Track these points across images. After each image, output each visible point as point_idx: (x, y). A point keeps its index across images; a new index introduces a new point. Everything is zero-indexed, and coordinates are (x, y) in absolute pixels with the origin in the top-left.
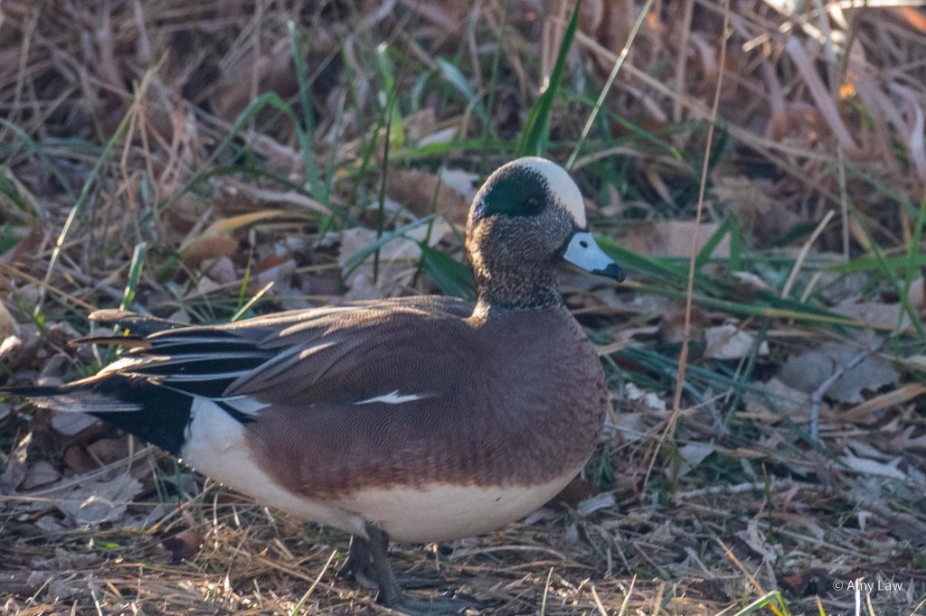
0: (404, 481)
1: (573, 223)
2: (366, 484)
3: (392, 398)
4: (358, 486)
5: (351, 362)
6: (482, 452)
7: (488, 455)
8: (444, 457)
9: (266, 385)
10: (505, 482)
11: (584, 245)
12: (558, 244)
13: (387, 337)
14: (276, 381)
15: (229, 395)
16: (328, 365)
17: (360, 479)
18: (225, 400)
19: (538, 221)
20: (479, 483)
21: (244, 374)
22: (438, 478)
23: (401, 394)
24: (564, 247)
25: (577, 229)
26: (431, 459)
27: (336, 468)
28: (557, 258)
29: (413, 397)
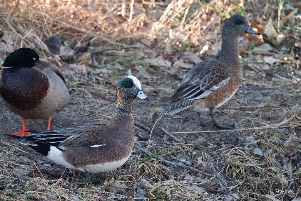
0: (99, 163)
1: (139, 89)
2: (90, 164)
3: (95, 146)
4: (88, 164)
5: (86, 139)
6: (117, 154)
7: (118, 154)
8: (109, 157)
9: (67, 144)
10: (122, 159)
11: (141, 94)
12: (136, 93)
13: (93, 133)
14: (69, 143)
15: (59, 146)
16: (81, 140)
17: (88, 163)
18: (59, 147)
19: (131, 89)
20: (116, 160)
21: (62, 142)
22: (107, 162)
23: (98, 144)
24: (137, 94)
25: (139, 90)
26: (106, 158)
27: (83, 160)
28: (135, 96)
29: (100, 145)
